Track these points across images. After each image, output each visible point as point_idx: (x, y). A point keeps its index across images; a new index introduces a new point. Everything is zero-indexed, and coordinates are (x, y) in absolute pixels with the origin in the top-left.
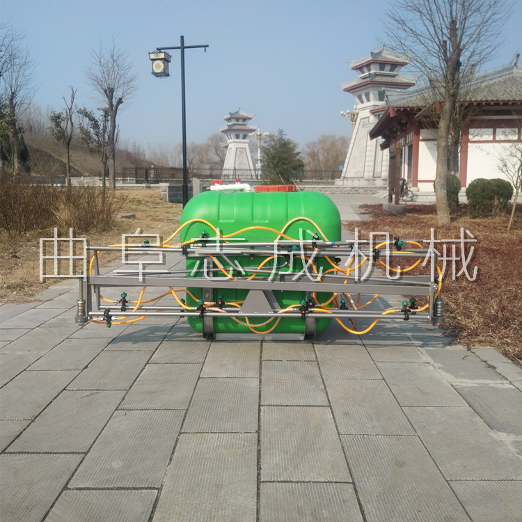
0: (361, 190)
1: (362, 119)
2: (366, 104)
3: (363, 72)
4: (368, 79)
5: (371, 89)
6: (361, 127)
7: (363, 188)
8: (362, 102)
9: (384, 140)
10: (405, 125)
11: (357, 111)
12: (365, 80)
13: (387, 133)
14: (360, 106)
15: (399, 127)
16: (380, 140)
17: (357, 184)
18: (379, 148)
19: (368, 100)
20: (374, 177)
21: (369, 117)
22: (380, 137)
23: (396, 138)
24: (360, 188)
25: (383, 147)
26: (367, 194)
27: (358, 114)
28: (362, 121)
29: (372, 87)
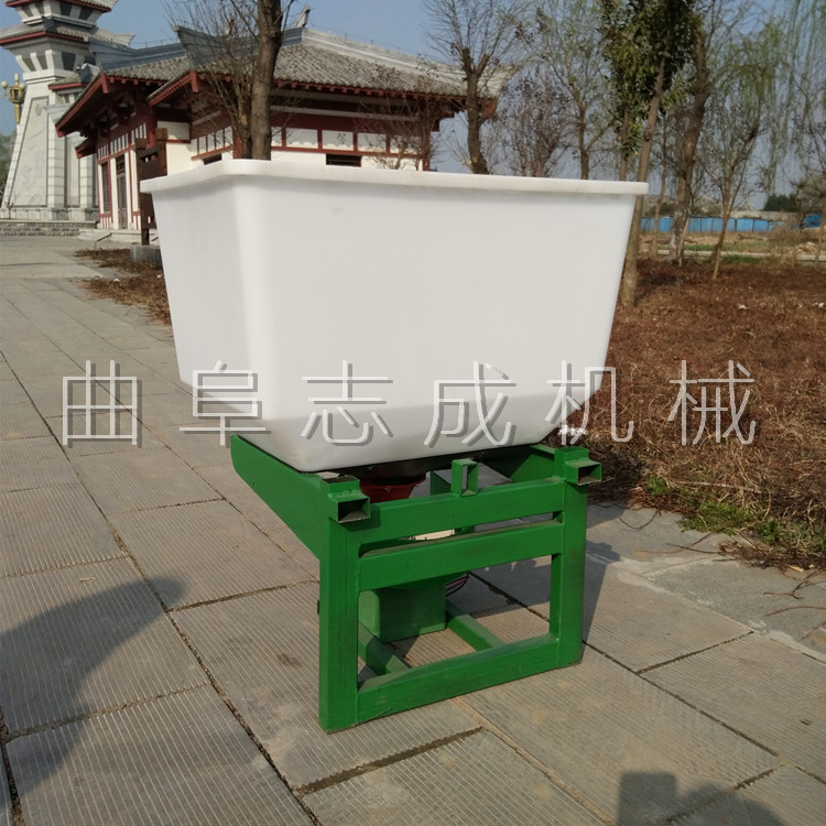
0: (46, 229)
1: (33, 99)
2: (40, 73)
3: (30, 15)
4: (41, 27)
5: (48, 45)
6: (33, 113)
7: (50, 224)
8: (32, 68)
9: (83, 139)
10: (128, 110)
11: (22, 85)
12: (35, 29)
13: (92, 126)
14: (28, 75)
15: (114, 115)
16: (77, 138)
17: (36, 216)
18: (73, 154)
19: (44, 66)
20: (66, 206)
21: (47, 97)
22: (77, 133)
23: (109, 137)
24: (44, 224)
25: (83, 151)
26: (59, 235)
27: (24, 91)
28: (35, 103)
29: (50, 42)
